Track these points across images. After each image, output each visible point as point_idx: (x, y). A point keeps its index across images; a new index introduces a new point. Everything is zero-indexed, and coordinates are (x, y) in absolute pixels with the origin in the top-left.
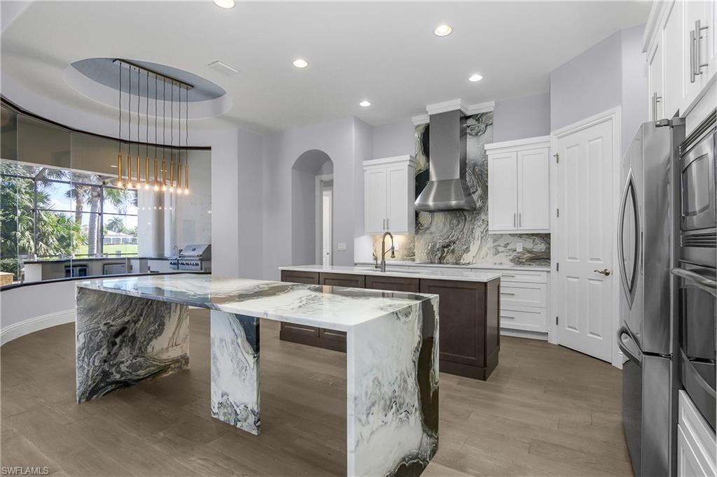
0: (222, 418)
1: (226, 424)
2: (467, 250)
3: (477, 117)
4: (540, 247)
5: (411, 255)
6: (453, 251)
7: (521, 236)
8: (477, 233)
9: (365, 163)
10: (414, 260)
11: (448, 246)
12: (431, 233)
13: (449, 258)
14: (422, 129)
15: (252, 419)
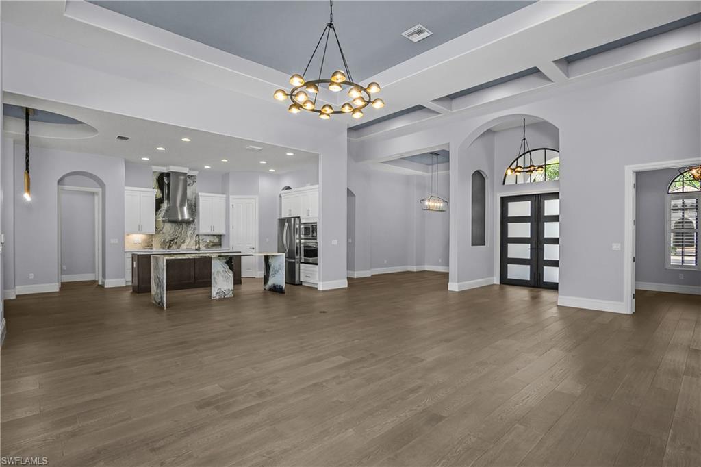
0: (218, 298)
1: (220, 299)
2: (184, 242)
3: (190, 177)
4: (216, 240)
5: (150, 245)
6: (176, 243)
7: (209, 235)
8: (189, 233)
9: (126, 188)
10: (152, 249)
11: (173, 240)
12: (163, 233)
13: (174, 246)
14: (157, 175)
15: (231, 292)
